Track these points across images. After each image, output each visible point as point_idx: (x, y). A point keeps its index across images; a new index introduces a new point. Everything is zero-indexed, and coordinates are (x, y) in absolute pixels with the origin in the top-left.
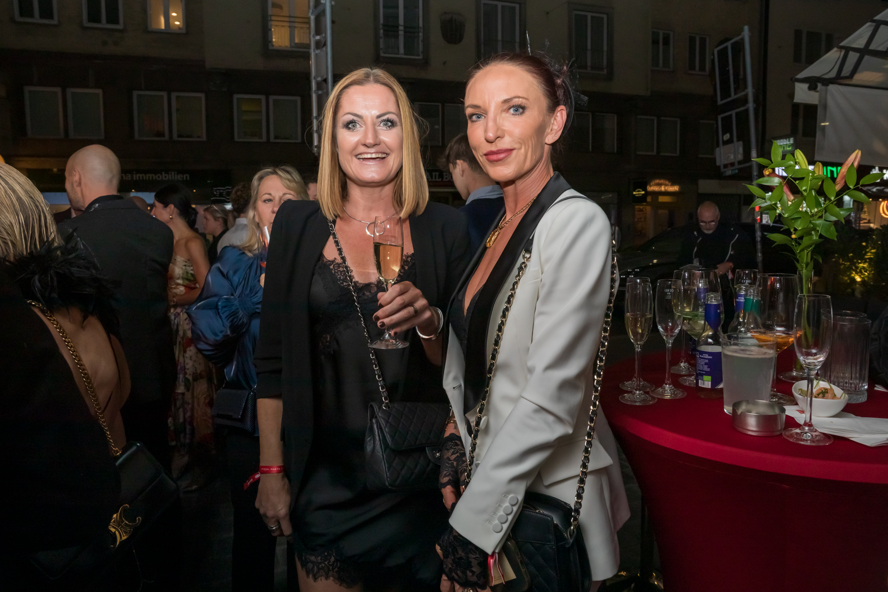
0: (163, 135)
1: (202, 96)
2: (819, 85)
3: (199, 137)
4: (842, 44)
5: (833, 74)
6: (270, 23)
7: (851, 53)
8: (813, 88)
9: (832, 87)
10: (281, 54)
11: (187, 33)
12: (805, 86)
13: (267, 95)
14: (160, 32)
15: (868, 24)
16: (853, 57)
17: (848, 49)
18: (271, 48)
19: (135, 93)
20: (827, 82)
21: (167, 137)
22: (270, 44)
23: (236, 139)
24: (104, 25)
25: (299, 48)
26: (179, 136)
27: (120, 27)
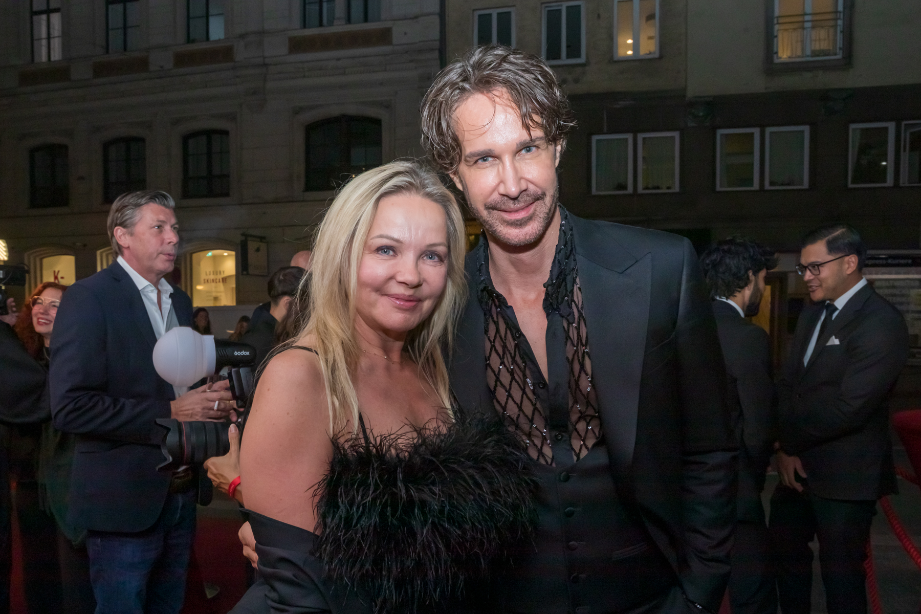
0: (623, 187)
1: (676, 135)
3: (669, 188)
6: (777, 27)
10: (790, 68)
11: (661, 57)
13: (763, 127)
14: (627, 60)
18: (776, 61)
19: (595, 138)
21: (630, 189)
22: (775, 56)
23: (718, 188)
24: (564, 60)
25: (818, 56)
26: (646, 188)
27: (582, 60)
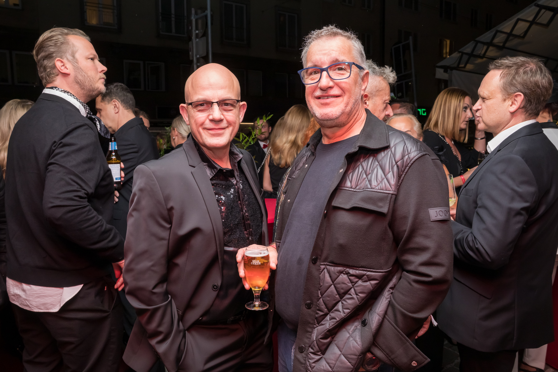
0: (7, 81)
2: (449, 70)
3: (34, 83)
4: (460, 50)
5: (455, 65)
6: (86, 7)
7: (464, 55)
8: (446, 71)
9: (454, 71)
11: (23, 10)
12: (442, 70)
14: (3, 7)
15: (473, 42)
16: (465, 58)
17: (463, 53)
18: (86, 24)
20: (452, 69)
21: (10, 83)
22: (86, 22)
25: (106, 25)
26: (19, 82)
